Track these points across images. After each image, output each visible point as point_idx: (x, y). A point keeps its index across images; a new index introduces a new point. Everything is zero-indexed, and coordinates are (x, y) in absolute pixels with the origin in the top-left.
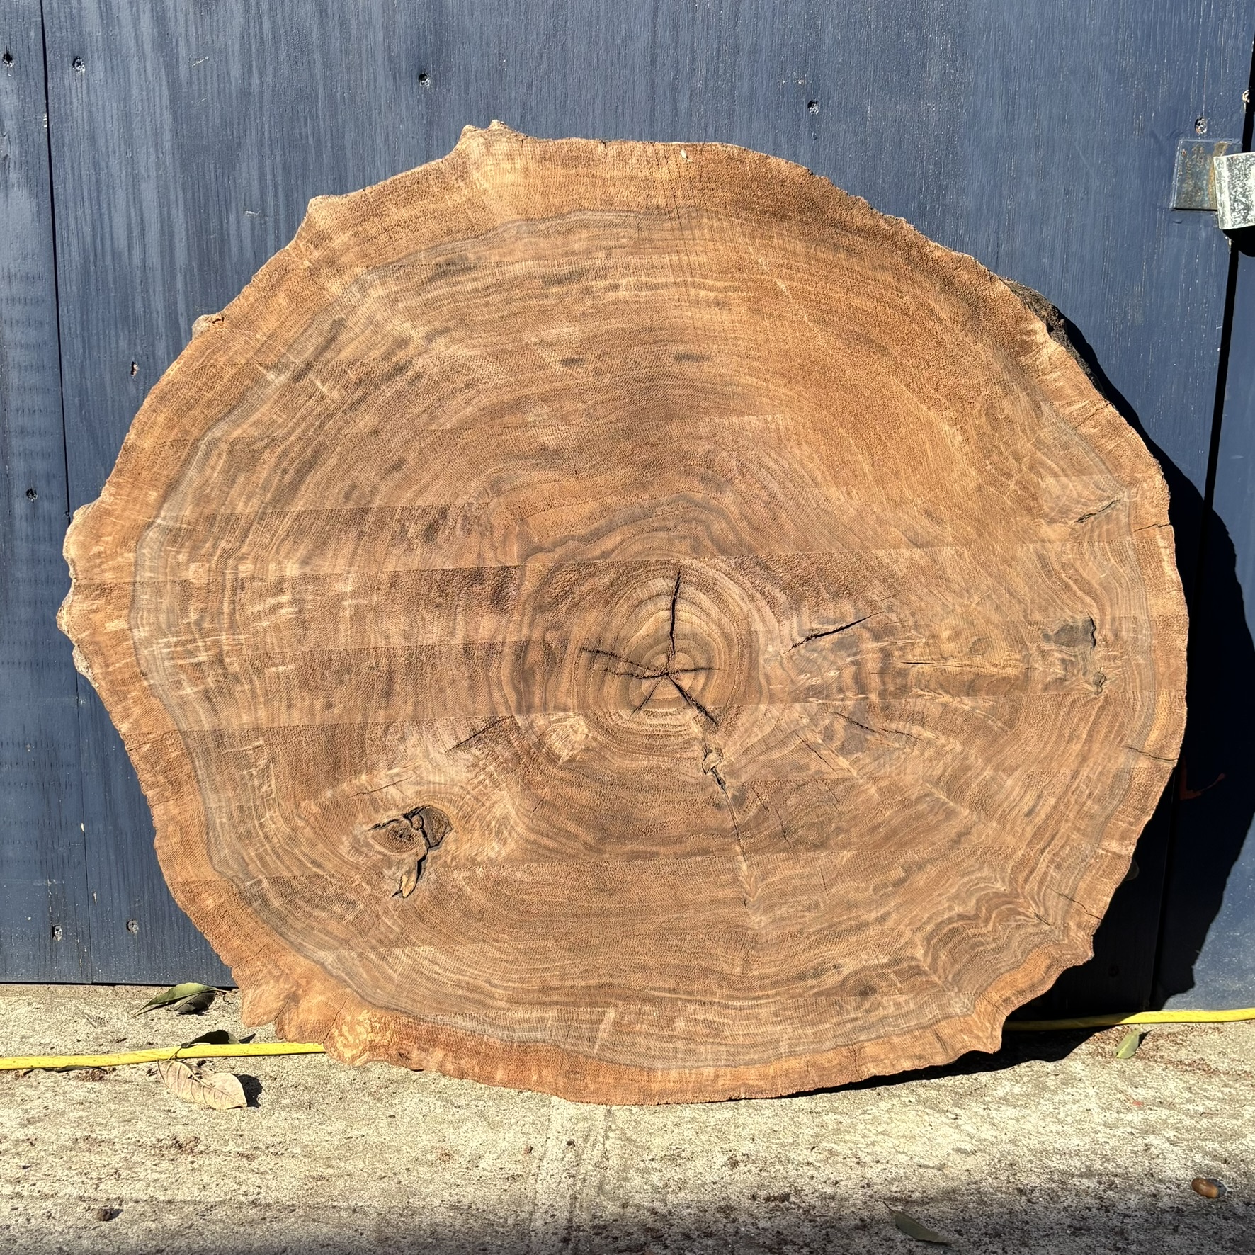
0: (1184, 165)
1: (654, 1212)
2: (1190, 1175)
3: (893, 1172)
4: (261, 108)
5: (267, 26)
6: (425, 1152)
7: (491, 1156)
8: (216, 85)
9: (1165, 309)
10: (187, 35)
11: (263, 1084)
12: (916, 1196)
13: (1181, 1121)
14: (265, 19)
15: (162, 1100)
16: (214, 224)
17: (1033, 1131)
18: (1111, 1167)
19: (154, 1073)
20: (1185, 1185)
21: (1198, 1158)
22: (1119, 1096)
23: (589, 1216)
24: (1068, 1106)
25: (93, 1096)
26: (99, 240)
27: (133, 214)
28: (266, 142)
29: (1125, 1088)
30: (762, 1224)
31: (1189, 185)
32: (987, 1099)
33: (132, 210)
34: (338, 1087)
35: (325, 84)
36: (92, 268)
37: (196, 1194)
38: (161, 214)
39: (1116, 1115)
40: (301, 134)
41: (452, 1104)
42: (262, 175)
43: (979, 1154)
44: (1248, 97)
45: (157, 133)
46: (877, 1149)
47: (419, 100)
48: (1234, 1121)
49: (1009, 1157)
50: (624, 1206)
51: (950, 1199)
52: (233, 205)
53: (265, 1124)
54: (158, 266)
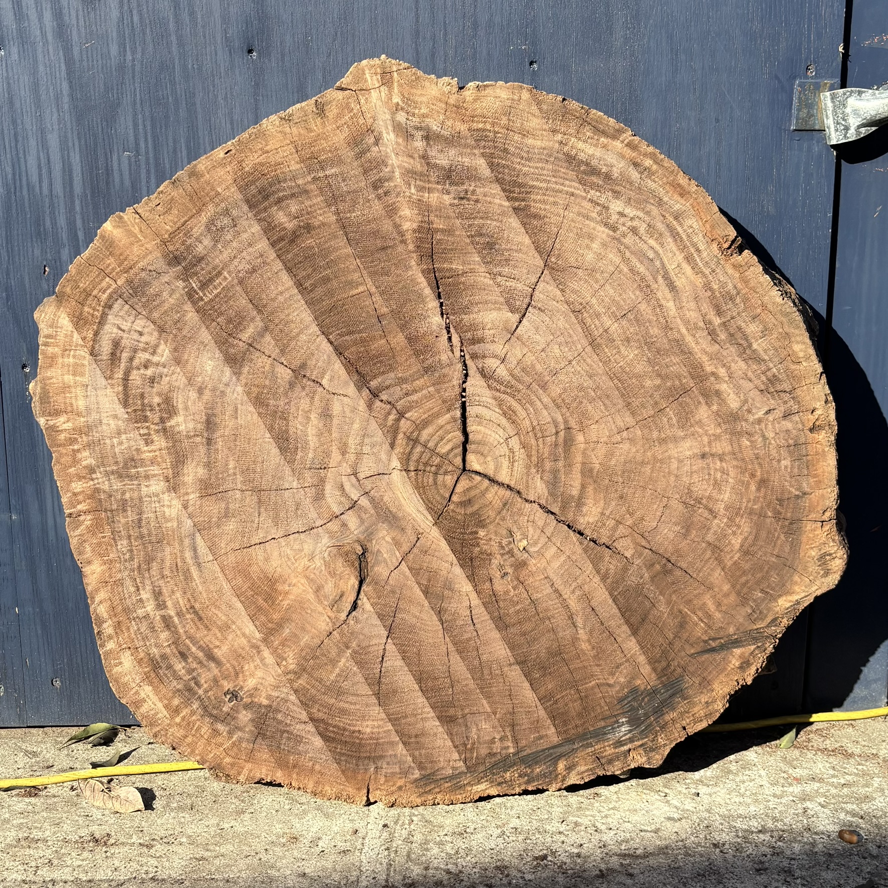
0: (800, 98)
1: (448, 872)
2: (837, 828)
3: (622, 836)
4: (133, 77)
5: (136, 19)
6: (278, 837)
7: (327, 838)
8: (100, 62)
9: (791, 203)
10: (78, 26)
11: (157, 794)
12: (639, 852)
13: (828, 791)
14: (135, 12)
15: (82, 808)
16: (101, 162)
17: (722, 802)
18: (779, 825)
19: (76, 789)
20: (834, 835)
21: (842, 816)
22: (783, 775)
23: (402, 877)
24: (746, 784)
25: (30, 807)
26: (17, 177)
27: (42, 157)
28: (138, 101)
29: (787, 769)
30: (528, 877)
31: (803, 113)
32: (687, 781)
33: (41, 154)
34: (212, 793)
35: (180, 58)
36: (13, 197)
37: (109, 875)
38: (63, 157)
39: (782, 789)
40: (163, 95)
41: (297, 801)
42: (136, 125)
43: (684, 820)
44: (843, 49)
45: (58, 98)
46: (610, 820)
47: (248, 68)
48: (867, 789)
49: (706, 822)
50: (427, 868)
51: (664, 853)
52: (115, 148)
53: (159, 821)
54: (61, 194)
